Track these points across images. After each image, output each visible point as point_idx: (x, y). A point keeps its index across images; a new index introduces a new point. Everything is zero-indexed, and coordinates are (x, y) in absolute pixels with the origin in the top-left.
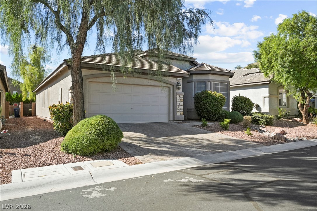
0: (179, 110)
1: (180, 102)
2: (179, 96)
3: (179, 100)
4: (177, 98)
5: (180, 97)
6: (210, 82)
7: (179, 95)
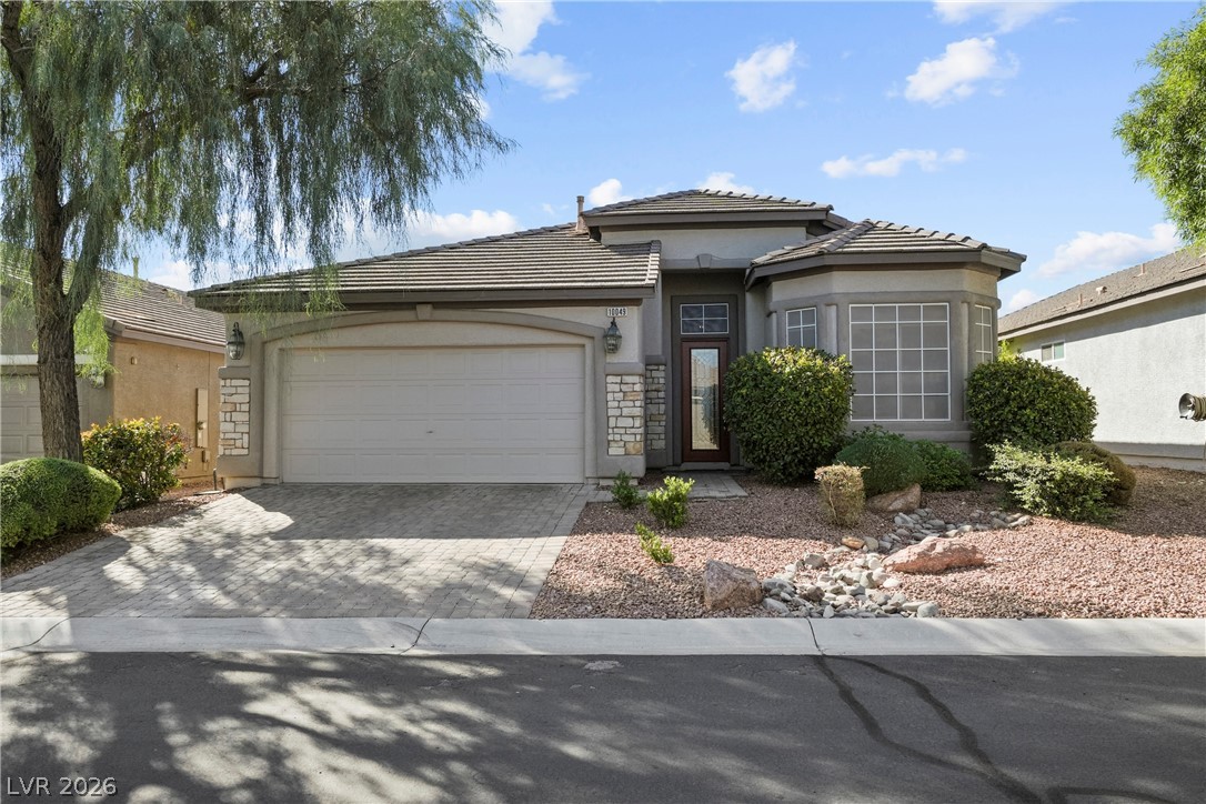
0: (617, 437)
1: (622, 404)
2: (618, 379)
3: (622, 394)
4: (610, 388)
5: (621, 383)
6: (834, 307)
7: (621, 375)
